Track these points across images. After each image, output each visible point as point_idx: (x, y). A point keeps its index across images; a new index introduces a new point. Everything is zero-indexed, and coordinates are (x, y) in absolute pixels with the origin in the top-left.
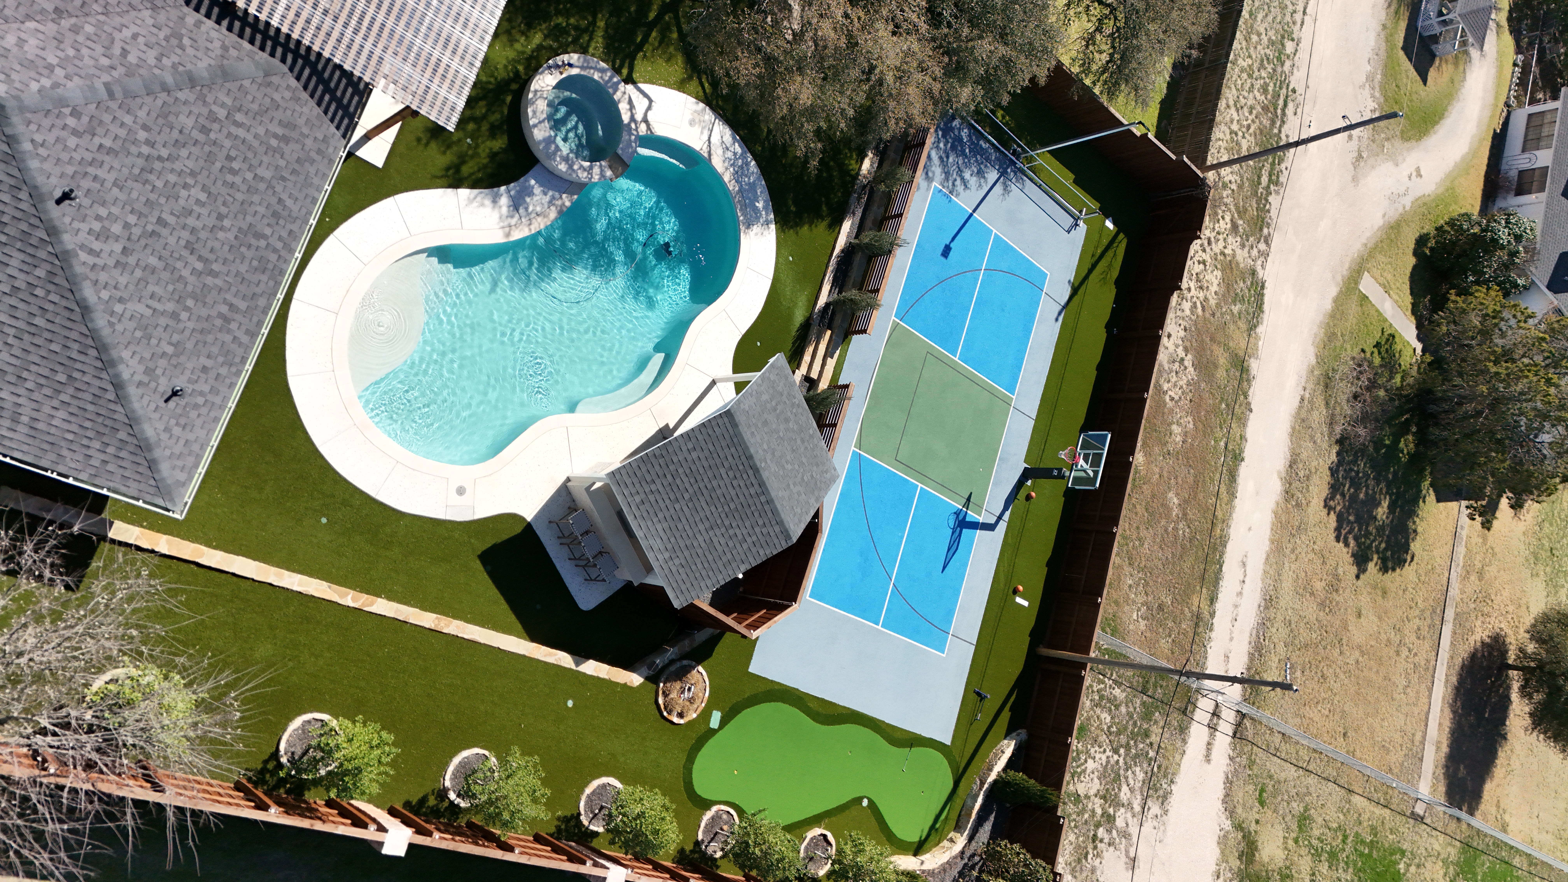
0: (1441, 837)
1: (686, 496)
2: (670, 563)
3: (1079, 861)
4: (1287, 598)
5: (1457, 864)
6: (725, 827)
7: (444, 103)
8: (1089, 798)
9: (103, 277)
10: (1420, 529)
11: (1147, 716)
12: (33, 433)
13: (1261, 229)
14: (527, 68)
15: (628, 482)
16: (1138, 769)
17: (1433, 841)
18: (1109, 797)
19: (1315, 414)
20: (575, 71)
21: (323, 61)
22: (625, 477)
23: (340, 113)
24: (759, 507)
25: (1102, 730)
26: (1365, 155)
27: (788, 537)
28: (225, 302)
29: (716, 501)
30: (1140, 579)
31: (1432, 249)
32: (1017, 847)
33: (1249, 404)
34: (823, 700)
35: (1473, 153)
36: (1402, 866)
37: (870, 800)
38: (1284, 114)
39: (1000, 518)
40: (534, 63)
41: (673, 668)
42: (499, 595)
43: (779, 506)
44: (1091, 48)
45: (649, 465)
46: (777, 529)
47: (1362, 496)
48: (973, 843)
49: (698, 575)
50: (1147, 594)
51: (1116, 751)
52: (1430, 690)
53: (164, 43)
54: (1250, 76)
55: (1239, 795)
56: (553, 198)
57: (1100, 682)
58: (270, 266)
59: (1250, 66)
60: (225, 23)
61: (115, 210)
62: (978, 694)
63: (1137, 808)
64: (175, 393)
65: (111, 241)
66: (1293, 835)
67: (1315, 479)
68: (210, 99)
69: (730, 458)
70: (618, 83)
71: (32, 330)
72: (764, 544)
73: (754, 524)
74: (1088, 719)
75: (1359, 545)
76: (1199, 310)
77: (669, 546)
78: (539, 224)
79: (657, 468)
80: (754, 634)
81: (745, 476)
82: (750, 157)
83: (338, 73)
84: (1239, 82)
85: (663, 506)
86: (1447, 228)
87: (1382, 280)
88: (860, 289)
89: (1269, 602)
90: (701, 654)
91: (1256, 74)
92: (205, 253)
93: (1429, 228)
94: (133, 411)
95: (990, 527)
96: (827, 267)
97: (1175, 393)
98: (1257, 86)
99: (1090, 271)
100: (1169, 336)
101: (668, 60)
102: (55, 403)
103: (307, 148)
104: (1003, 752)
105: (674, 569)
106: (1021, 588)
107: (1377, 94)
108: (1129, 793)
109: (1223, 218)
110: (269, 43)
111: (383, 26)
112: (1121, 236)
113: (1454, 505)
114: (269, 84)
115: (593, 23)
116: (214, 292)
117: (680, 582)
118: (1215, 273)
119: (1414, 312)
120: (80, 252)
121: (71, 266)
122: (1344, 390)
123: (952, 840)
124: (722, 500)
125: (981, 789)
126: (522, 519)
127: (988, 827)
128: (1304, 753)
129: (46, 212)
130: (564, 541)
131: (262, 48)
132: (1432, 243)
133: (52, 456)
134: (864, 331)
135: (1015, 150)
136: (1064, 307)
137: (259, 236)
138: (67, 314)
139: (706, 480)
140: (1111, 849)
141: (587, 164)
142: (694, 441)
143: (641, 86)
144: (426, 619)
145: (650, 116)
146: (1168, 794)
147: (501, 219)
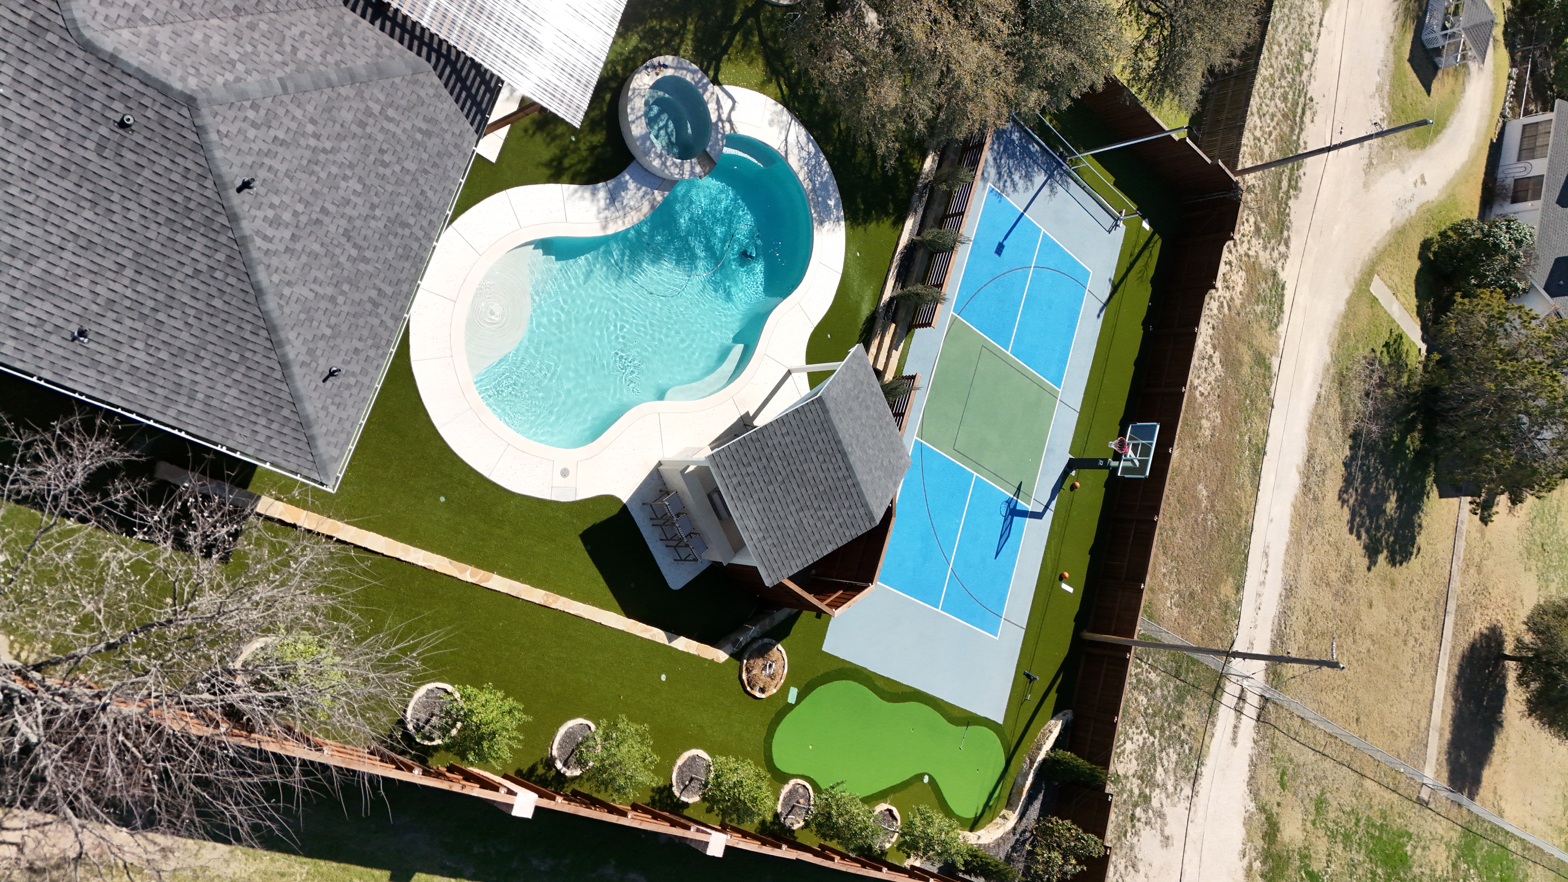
0: (1444, 822)
1: (780, 478)
2: (763, 543)
3: (1119, 838)
4: (1305, 588)
5: (1458, 847)
6: (802, 801)
7: (570, 101)
8: (1128, 778)
9: (275, 261)
10: (1424, 524)
11: (1180, 700)
12: (206, 409)
13: (1282, 232)
14: (625, 68)
15: (727, 464)
16: (1171, 751)
17: (1436, 825)
18: (1145, 777)
19: (1331, 411)
20: (669, 72)
22: (724, 460)
23: (474, 109)
24: (846, 489)
25: (1140, 712)
26: (1375, 162)
27: (871, 518)
28: (375, 287)
29: (806, 483)
30: (1173, 567)
31: (1435, 254)
32: (1068, 823)
33: (1271, 400)
34: (888, 679)
35: (1472, 161)
36: (1409, 848)
37: (930, 777)
38: (1302, 121)
39: (1047, 507)
40: (631, 64)
41: (755, 646)
42: (599, 574)
43: (864, 490)
44: (1140, 55)
45: (746, 449)
46: (862, 511)
47: (1372, 490)
48: (1024, 820)
49: (788, 554)
50: (1179, 582)
51: (1152, 733)
52: (1434, 679)
53: (327, 41)
54: (1272, 85)
55: (1262, 778)
56: (646, 192)
57: (1138, 666)
58: (413, 254)
59: (1271, 75)
60: (378, 23)
61: (287, 199)
62: (1028, 676)
63: (1171, 789)
64: (332, 374)
65: (282, 228)
66: (1311, 818)
67: (1330, 473)
68: (367, 95)
69: (820, 442)
70: (707, 84)
71: (211, 311)
72: (850, 526)
73: (841, 506)
75: (1370, 538)
76: (1226, 309)
77: (763, 527)
78: (634, 218)
79: (753, 451)
80: (834, 612)
81: (834, 460)
82: (822, 157)
83: (473, 72)
84: (1262, 91)
85: (758, 488)
86: (1450, 233)
87: (1390, 282)
88: (924, 284)
89: (1289, 592)
90: (780, 634)
91: (1277, 83)
92: (359, 241)
93: (1433, 233)
94: (297, 390)
95: (1038, 516)
96: (891, 262)
97: (1204, 389)
98: (1278, 95)
99: (1129, 270)
101: (750, 63)
102: (228, 381)
103: (446, 142)
104: (1051, 732)
105: (767, 548)
106: (1067, 574)
107: (1386, 104)
108: (1163, 775)
109: (1247, 221)
110: (415, 43)
112: (1157, 236)
113: (1455, 500)
114: (416, 82)
115: (684, 27)
116: (366, 278)
117: (772, 561)
118: (1240, 273)
119: (1419, 314)
120: (256, 238)
121: (248, 251)
122: (1357, 387)
123: (1004, 817)
124: (812, 482)
125: (1031, 768)
126: (618, 500)
127: (1037, 804)
128: (1320, 738)
129: (228, 199)
130: (656, 522)
131: (410, 48)
132: (1435, 248)
133: (223, 432)
134: (929, 324)
135: (1063, 153)
136: (1105, 305)
137: (405, 225)
138: (242, 295)
139: (798, 463)
140: (1148, 828)
141: (679, 161)
142: (787, 425)
143: (726, 87)
144: (536, 595)
145: (734, 116)
146: (1198, 776)
147: (599, 212)
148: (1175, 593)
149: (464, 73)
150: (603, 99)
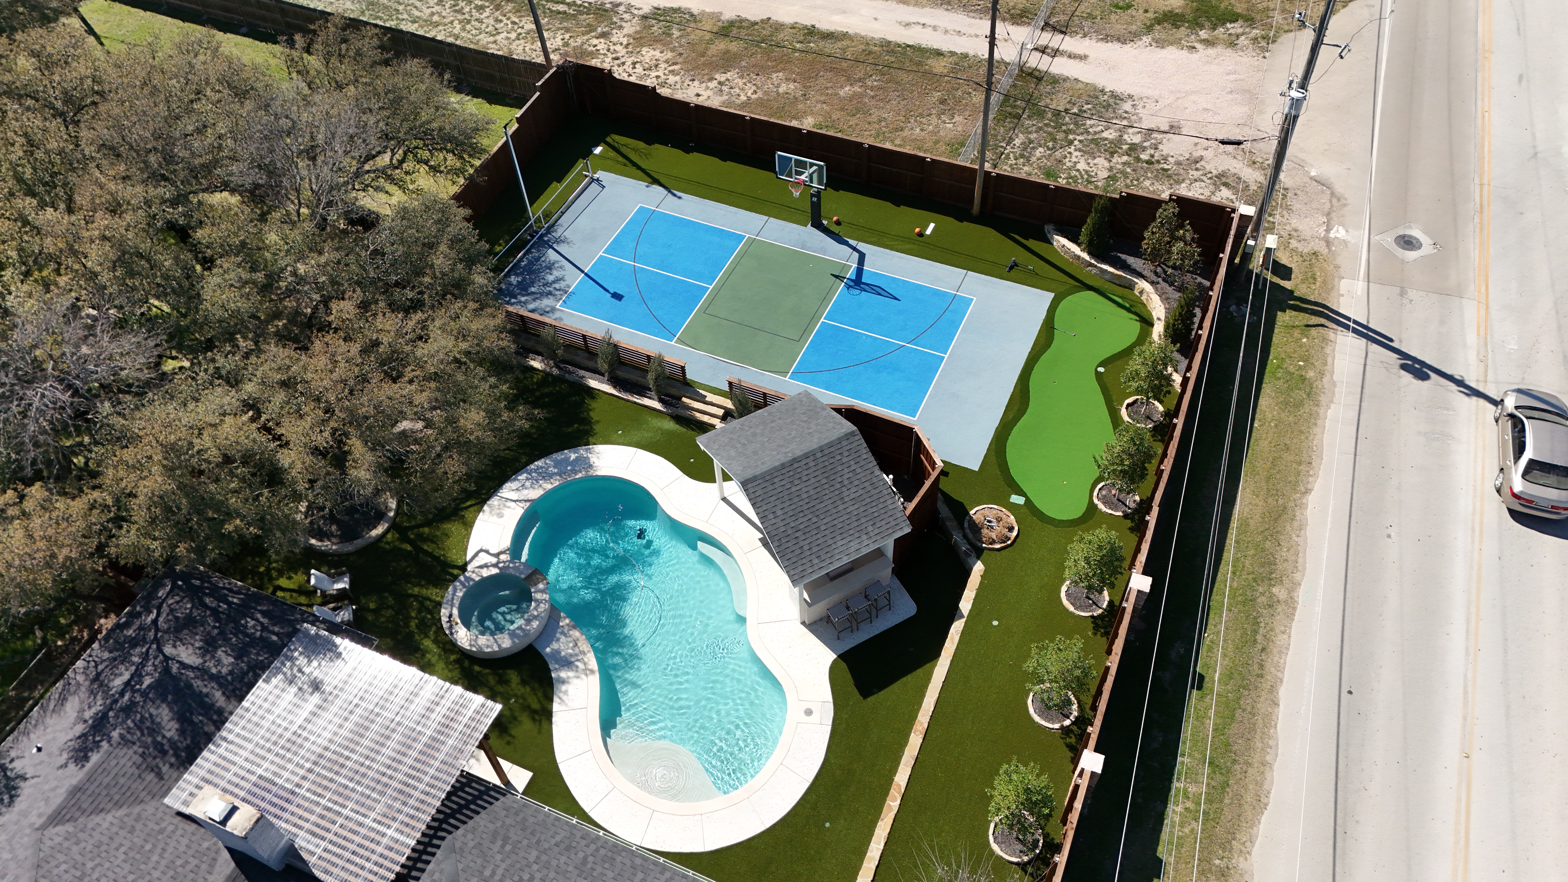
1: (815, 520)
2: (871, 534)
3: (1169, 176)
6: (1113, 492)
7: (479, 712)
8: (1111, 167)
13: (606, 11)
14: (452, 652)
15: (801, 569)
16: (1089, 122)
18: (1112, 149)
20: (455, 612)
22: (797, 571)
23: (485, 797)
24: (825, 458)
25: (1050, 155)
27: (852, 434)
29: (820, 495)
30: (916, 121)
32: (1147, 234)
33: (762, 21)
34: (1007, 407)
37: (1100, 365)
39: (854, 249)
40: (448, 647)
41: (970, 536)
42: (899, 682)
43: (826, 441)
44: (442, 169)
45: (788, 551)
46: (844, 443)
48: (1145, 273)
49: (882, 511)
50: (930, 115)
51: (1071, 143)
54: (469, 22)
55: (1119, 29)
56: (562, 633)
57: (1008, 157)
58: (610, 854)
59: (460, 22)
62: (1011, 268)
63: (1125, 123)
69: (783, 483)
70: (465, 577)
72: (857, 454)
73: (840, 463)
74: (1040, 168)
76: (676, 67)
77: (857, 535)
78: (585, 646)
79: (789, 544)
80: (939, 464)
81: (799, 470)
82: (531, 466)
83: (454, 798)
84: (474, 32)
85: (822, 540)
88: (647, 371)
90: (960, 511)
91: (467, 16)
95: (862, 257)
96: (628, 401)
97: (750, 90)
98: (478, 16)
99: (639, 168)
100: (698, 95)
101: (447, 536)
103: (513, 823)
104: (1064, 246)
105: (877, 531)
106: (917, 230)
108: (1111, 131)
109: (595, 46)
110: (429, 849)
112: (608, 139)
114: (461, 849)
115: (416, 597)
117: (888, 526)
118: (644, 53)
123: (1141, 292)
124: (819, 489)
125: (1096, 266)
126: (834, 662)
127: (1131, 260)
130: (854, 627)
131: (433, 855)
134: (683, 368)
135: (530, 235)
136: (670, 191)
139: (801, 503)
140: (1160, 147)
141: (533, 604)
142: (766, 513)
143: (468, 558)
144: (915, 741)
145: (494, 551)
146: (1114, 95)
147: (578, 677)
148: (940, 118)
149: (455, 807)
150: (479, 672)
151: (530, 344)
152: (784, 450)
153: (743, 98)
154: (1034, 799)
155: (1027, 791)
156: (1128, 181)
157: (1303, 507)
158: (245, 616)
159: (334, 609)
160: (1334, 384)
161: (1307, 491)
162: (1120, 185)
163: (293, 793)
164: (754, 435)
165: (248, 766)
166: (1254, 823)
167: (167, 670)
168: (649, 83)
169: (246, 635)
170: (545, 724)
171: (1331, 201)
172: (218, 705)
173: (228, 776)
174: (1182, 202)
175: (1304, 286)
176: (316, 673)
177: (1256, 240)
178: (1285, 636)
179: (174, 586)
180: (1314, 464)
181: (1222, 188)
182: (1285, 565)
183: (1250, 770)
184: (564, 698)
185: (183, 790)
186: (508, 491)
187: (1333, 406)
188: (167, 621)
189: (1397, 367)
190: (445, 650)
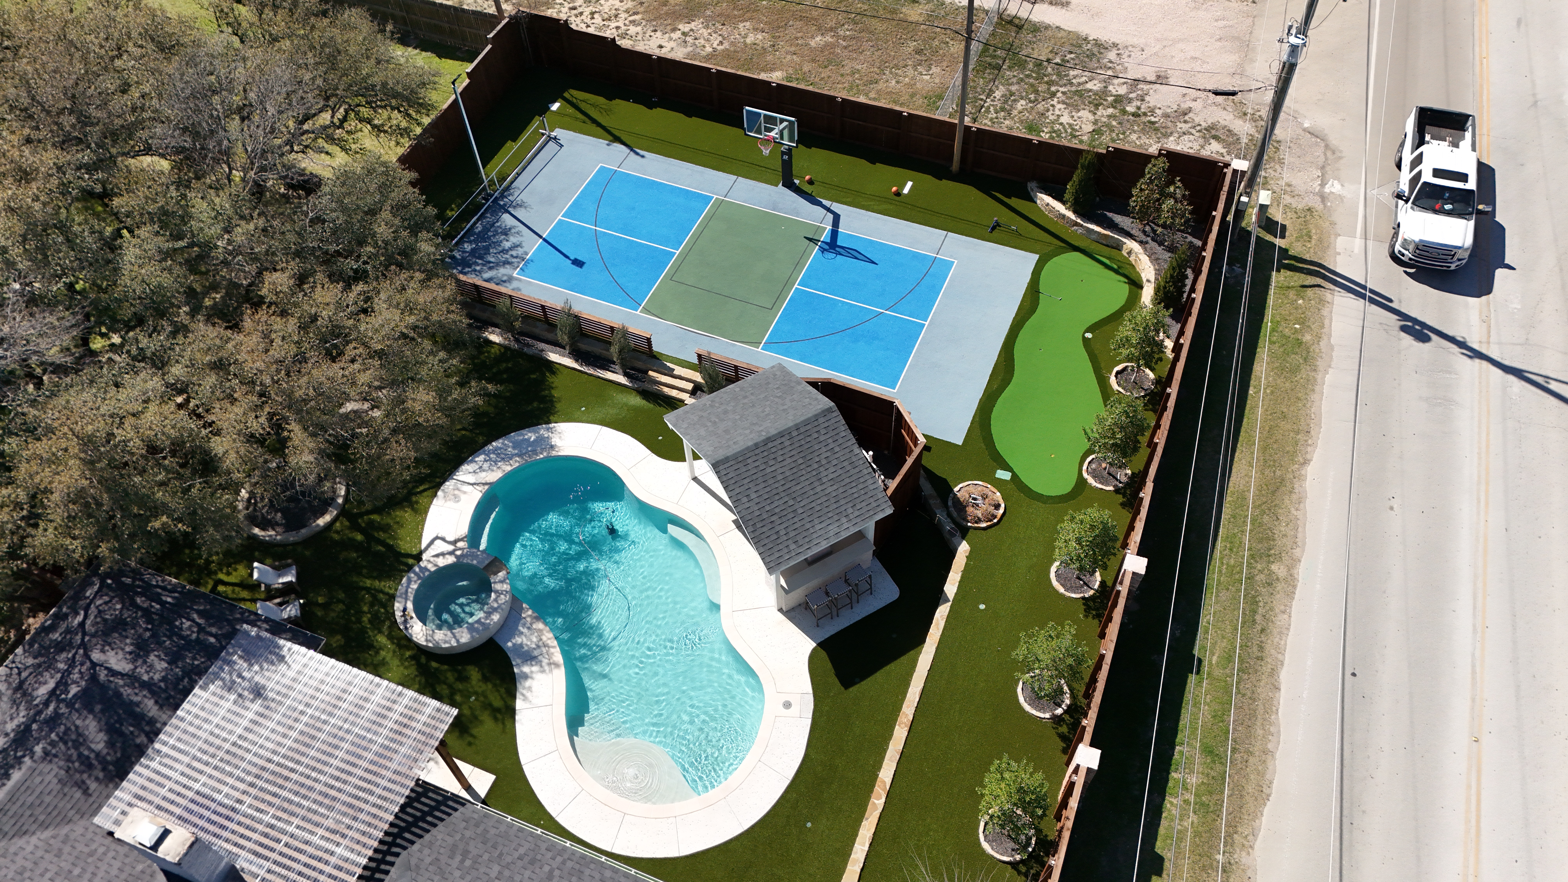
1: (791, 502)
2: (851, 516)
3: (1156, 130)
6: (1104, 465)
7: (433, 718)
8: (1096, 120)
14: (408, 648)
15: (777, 555)
16: (1072, 73)
18: (1097, 101)
20: (410, 605)
21: (398, 822)
22: (773, 558)
23: (443, 808)
24: (802, 437)
25: (1032, 108)
27: (829, 410)
29: (796, 476)
30: (891, 73)
32: (1135, 192)
34: (991, 376)
37: (1087, 331)
39: (828, 210)
40: (404, 642)
41: (955, 514)
42: (882, 671)
43: (803, 419)
44: (386, 128)
45: (763, 536)
46: (821, 420)
48: (1133, 232)
49: (863, 492)
50: (906, 66)
51: (1053, 95)
56: (524, 625)
57: (988, 111)
58: (577, 867)
62: (993, 228)
63: (1109, 73)
69: (757, 463)
70: (420, 567)
72: (835, 432)
73: (817, 441)
76: (637, 17)
77: (836, 518)
78: (548, 636)
79: (765, 529)
80: (922, 440)
81: (773, 450)
82: (489, 447)
83: (409, 810)
85: (799, 524)
88: (610, 343)
90: (944, 488)
95: (837, 218)
96: (591, 375)
97: (715, 40)
99: (599, 125)
100: (661, 47)
101: (399, 524)
103: (473, 836)
104: (1048, 205)
105: (857, 513)
106: (894, 189)
108: (1096, 82)
110: (383, 867)
111: (366, 770)
112: (566, 95)
114: (418, 867)
115: (368, 590)
117: (869, 507)
123: (1130, 253)
124: (795, 470)
125: (1082, 226)
126: (814, 651)
127: (1118, 219)
130: (835, 613)
131: (387, 873)
134: (649, 340)
135: (483, 198)
136: (632, 150)
139: (776, 485)
140: (1147, 98)
141: (493, 595)
142: (740, 497)
143: (423, 546)
144: (900, 734)
145: (450, 538)
146: (1098, 44)
147: (543, 671)
148: (916, 70)
149: (410, 819)
150: (436, 669)
151: (485, 316)
152: (757, 428)
153: (709, 49)
154: (1028, 799)
155: (1020, 790)
156: (1114, 135)
157: (1302, 478)
158: (181, 617)
159: (280, 604)
160: (1332, 348)
161: (1306, 462)
162: (1105, 139)
163: (233, 809)
164: (726, 412)
165: (184, 780)
166: (1256, 815)
167: (94, 678)
168: (608, 34)
169: (182, 637)
170: (508, 724)
171: (1325, 154)
172: (150, 714)
173: (163, 792)
174: (1171, 156)
175: (1299, 244)
176: (257, 678)
177: (1249, 197)
178: (1286, 616)
179: (103, 584)
180: (1312, 433)
181: (1212, 141)
182: (1285, 540)
183: (1252, 760)
184: (528, 694)
185: (114, 808)
186: (466, 473)
187: (1331, 371)
188: (95, 624)
189: (1397, 328)
190: (400, 646)
